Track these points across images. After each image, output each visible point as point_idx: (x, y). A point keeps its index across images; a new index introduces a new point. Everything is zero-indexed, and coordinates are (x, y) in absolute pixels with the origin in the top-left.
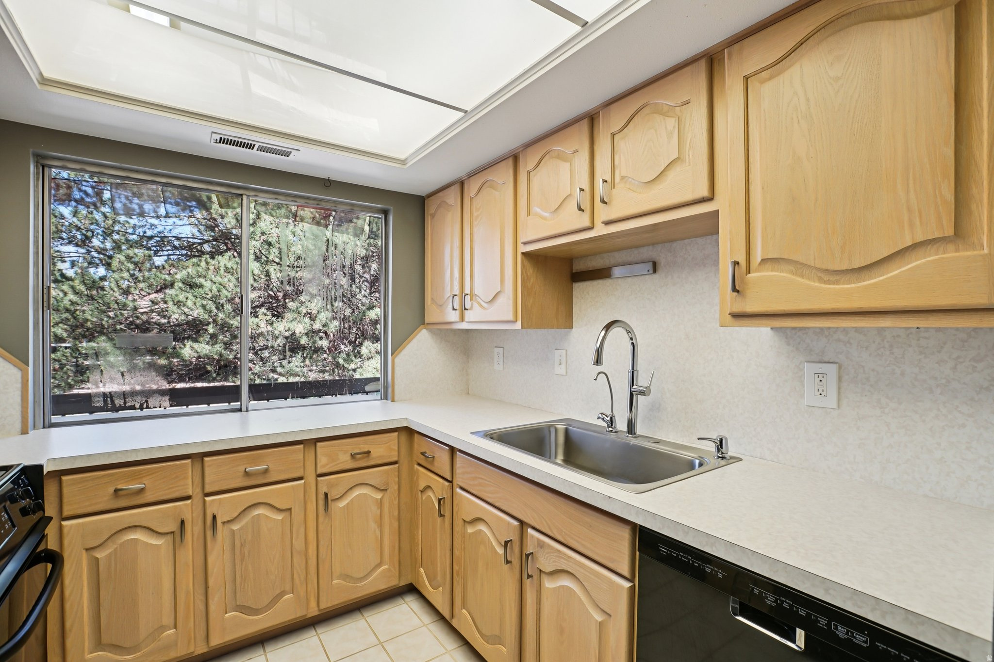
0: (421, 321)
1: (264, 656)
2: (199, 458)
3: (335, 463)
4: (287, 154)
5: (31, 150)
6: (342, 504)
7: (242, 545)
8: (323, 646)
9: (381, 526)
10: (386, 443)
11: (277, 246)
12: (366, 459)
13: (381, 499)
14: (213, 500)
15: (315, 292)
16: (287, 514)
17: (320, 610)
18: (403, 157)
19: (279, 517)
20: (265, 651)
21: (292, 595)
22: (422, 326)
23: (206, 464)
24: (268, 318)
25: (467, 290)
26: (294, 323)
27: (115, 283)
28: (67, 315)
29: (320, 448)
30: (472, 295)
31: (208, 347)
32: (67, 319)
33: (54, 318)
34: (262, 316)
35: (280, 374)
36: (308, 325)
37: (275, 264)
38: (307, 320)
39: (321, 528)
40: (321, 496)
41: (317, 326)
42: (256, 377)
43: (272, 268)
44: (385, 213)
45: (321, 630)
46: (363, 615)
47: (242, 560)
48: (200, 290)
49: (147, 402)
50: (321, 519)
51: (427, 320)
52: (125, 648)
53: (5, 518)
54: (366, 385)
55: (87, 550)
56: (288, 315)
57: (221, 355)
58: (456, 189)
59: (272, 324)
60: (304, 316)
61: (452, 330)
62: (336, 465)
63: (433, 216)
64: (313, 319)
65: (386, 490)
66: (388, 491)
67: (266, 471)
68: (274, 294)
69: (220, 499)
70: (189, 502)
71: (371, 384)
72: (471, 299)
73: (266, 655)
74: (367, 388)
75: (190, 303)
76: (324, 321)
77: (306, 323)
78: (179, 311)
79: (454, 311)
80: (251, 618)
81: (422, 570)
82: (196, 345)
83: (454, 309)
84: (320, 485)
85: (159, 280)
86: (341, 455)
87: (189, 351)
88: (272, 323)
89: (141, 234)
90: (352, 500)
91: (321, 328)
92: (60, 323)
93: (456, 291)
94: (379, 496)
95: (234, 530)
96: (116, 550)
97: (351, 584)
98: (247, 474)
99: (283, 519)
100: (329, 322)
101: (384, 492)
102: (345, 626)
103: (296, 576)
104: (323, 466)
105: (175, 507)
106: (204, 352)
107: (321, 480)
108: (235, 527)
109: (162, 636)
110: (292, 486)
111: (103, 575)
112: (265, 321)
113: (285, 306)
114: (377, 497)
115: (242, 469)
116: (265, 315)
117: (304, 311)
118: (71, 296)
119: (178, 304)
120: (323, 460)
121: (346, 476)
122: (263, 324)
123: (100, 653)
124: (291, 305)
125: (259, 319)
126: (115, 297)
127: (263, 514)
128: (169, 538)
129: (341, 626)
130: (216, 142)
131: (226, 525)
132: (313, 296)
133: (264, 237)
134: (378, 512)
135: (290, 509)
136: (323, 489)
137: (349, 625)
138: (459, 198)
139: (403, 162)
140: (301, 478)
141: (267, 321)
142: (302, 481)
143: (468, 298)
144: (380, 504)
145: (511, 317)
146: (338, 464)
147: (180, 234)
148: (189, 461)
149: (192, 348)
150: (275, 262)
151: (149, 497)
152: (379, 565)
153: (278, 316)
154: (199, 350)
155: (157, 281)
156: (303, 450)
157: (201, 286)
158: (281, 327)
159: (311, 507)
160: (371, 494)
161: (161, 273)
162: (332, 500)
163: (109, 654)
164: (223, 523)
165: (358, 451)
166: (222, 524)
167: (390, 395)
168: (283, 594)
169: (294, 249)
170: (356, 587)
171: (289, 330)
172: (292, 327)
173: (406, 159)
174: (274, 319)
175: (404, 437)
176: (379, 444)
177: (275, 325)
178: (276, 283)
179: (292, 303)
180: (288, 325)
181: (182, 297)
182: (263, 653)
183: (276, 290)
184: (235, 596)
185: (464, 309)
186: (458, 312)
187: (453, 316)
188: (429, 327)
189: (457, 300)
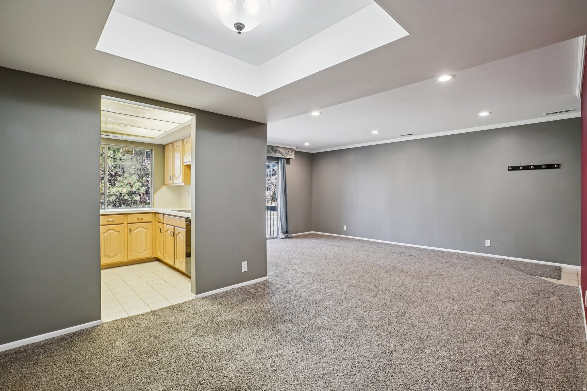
0: (164, 184)
3: (133, 220)
4: (119, 137)
6: (135, 232)
7: (107, 239)
9: (146, 239)
10: (148, 216)
12: (142, 220)
13: (146, 232)
15: (133, 172)
16: (119, 232)
17: (128, 260)
19: (117, 233)
21: (120, 255)
26: (121, 188)
29: (129, 216)
36: (129, 189)
37: (110, 158)
38: (128, 186)
39: (128, 237)
40: (129, 229)
41: (134, 189)
44: (152, 150)
47: (107, 243)
50: (128, 235)
51: (165, 183)
56: (117, 184)
58: (172, 144)
60: (126, 185)
61: (170, 186)
63: (167, 151)
64: (131, 186)
65: (148, 229)
67: (113, 221)
68: (110, 173)
72: (175, 177)
76: (138, 187)
77: (127, 188)
80: (109, 259)
81: (158, 251)
84: (128, 226)
86: (135, 218)
88: (109, 188)
90: (138, 231)
91: (136, 191)
93: (172, 175)
94: (146, 231)
95: (104, 235)
98: (108, 221)
100: (140, 187)
103: (121, 249)
104: (129, 221)
110: (121, 226)
113: (116, 180)
115: (107, 219)
117: (127, 182)
120: (129, 219)
121: (136, 224)
124: (119, 179)
127: (112, 232)
132: (131, 175)
134: (146, 235)
135: (120, 232)
136: (130, 227)
138: (172, 147)
139: (154, 138)
140: (123, 224)
143: (174, 176)
145: (182, 182)
150: (111, 157)
152: (146, 250)
156: (124, 216)
158: (114, 190)
159: (126, 232)
160: (144, 230)
162: (132, 230)
164: (102, 233)
165: (139, 218)
167: (153, 207)
168: (117, 254)
170: (139, 255)
171: (118, 191)
172: (120, 190)
174: (110, 186)
175: (154, 215)
176: (146, 216)
177: (111, 189)
179: (120, 178)
180: (118, 189)
183: (111, 171)
185: (173, 180)
186: (172, 181)
187: (171, 182)
188: (166, 185)
189: (172, 177)
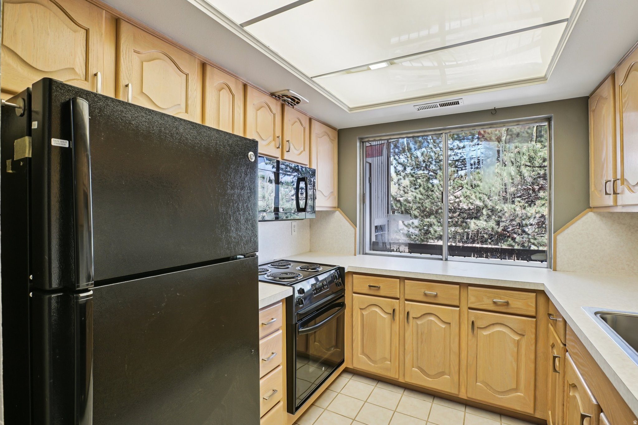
0: (586, 205)
1: (431, 403)
2: (403, 279)
3: (481, 303)
4: (457, 103)
5: (357, 137)
6: (486, 333)
7: (422, 334)
8: (464, 420)
9: (517, 360)
10: (525, 300)
11: (527, 154)
12: (505, 307)
13: (518, 341)
14: (408, 304)
16: (448, 325)
18: (543, 75)
19: (443, 326)
20: (433, 401)
21: (449, 377)
22: (588, 210)
23: (406, 284)
24: (521, 204)
25: (619, 176)
27: (437, 188)
28: (419, 205)
29: (470, 290)
30: (623, 180)
31: (485, 223)
32: (420, 207)
33: (414, 207)
34: (517, 203)
35: (534, 244)
39: (469, 343)
40: (471, 323)
42: (516, 245)
43: (524, 170)
44: (549, 120)
45: (468, 410)
46: (501, 420)
47: (422, 342)
48: (478, 188)
49: (399, 248)
50: (470, 338)
52: (371, 360)
53: (325, 284)
54: (532, 254)
55: (360, 309)
57: (493, 228)
58: (609, 81)
59: (525, 208)
62: (482, 305)
63: (594, 111)
65: (523, 335)
66: (525, 336)
67: (436, 296)
69: (412, 304)
70: (398, 301)
71: (537, 254)
72: (622, 183)
73: (432, 404)
74: (533, 257)
75: (473, 197)
78: (468, 202)
79: (607, 196)
80: (426, 377)
81: (550, 411)
82: (477, 222)
83: (606, 194)
84: (470, 315)
85: (458, 184)
86: (485, 299)
87: (474, 225)
89: (452, 159)
90: (493, 333)
92: (416, 209)
93: (611, 178)
94: (517, 338)
95: (418, 324)
96: (369, 313)
97: (490, 392)
98: (425, 295)
99: (445, 327)
101: (521, 336)
102: (485, 419)
103: (452, 366)
104: (472, 303)
105: (392, 301)
106: (482, 226)
107: (470, 312)
108: (419, 322)
109: (385, 362)
110: (451, 310)
111: (365, 323)
112: (519, 206)
114: (515, 338)
115: (423, 291)
116: (519, 202)
118: (421, 196)
119: (466, 197)
120: (472, 299)
121: (490, 314)
122: (518, 209)
123: (364, 357)
125: (515, 205)
126: (437, 195)
127: (433, 320)
128: (389, 315)
129: (482, 417)
130: (419, 110)
131: (415, 320)
133: (517, 150)
134: (516, 350)
135: (450, 323)
136: (472, 319)
137: (488, 419)
138: (612, 88)
139: (544, 79)
140: (457, 306)
141: (520, 206)
142: (458, 309)
143: (619, 182)
144: (518, 343)
146: (483, 304)
147: (472, 156)
148: (398, 280)
149: (475, 223)
151: (382, 293)
152: (516, 390)
153: (531, 203)
154: (479, 225)
155: (457, 185)
156: (459, 289)
157: (478, 186)
159: (464, 327)
160: (509, 334)
161: (460, 180)
162: (478, 328)
163: (366, 359)
166: (412, 318)
167: (553, 265)
168: (444, 373)
169: (540, 154)
170: (495, 396)
173: (546, 75)
175: (534, 297)
176: (517, 299)
178: (529, 180)
181: (468, 194)
182: (432, 402)
184: (418, 360)
185: (615, 193)
186: (612, 196)
187: (609, 200)
188: (595, 210)
189: (610, 186)
